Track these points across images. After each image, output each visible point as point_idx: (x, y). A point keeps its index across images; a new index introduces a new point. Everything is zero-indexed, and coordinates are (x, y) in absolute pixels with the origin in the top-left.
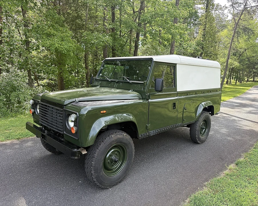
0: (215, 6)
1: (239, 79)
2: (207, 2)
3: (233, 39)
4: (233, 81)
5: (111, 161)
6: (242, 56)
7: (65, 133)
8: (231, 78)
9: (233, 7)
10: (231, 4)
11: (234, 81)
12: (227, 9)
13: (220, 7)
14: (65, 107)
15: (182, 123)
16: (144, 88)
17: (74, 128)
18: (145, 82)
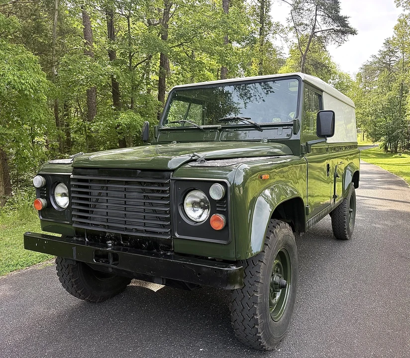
0: (274, 26)
7: (177, 236)
9: (296, 30)
10: (293, 25)
13: (281, 28)
14: (171, 174)
15: (334, 201)
16: (295, 134)
17: (222, 217)
18: (295, 121)
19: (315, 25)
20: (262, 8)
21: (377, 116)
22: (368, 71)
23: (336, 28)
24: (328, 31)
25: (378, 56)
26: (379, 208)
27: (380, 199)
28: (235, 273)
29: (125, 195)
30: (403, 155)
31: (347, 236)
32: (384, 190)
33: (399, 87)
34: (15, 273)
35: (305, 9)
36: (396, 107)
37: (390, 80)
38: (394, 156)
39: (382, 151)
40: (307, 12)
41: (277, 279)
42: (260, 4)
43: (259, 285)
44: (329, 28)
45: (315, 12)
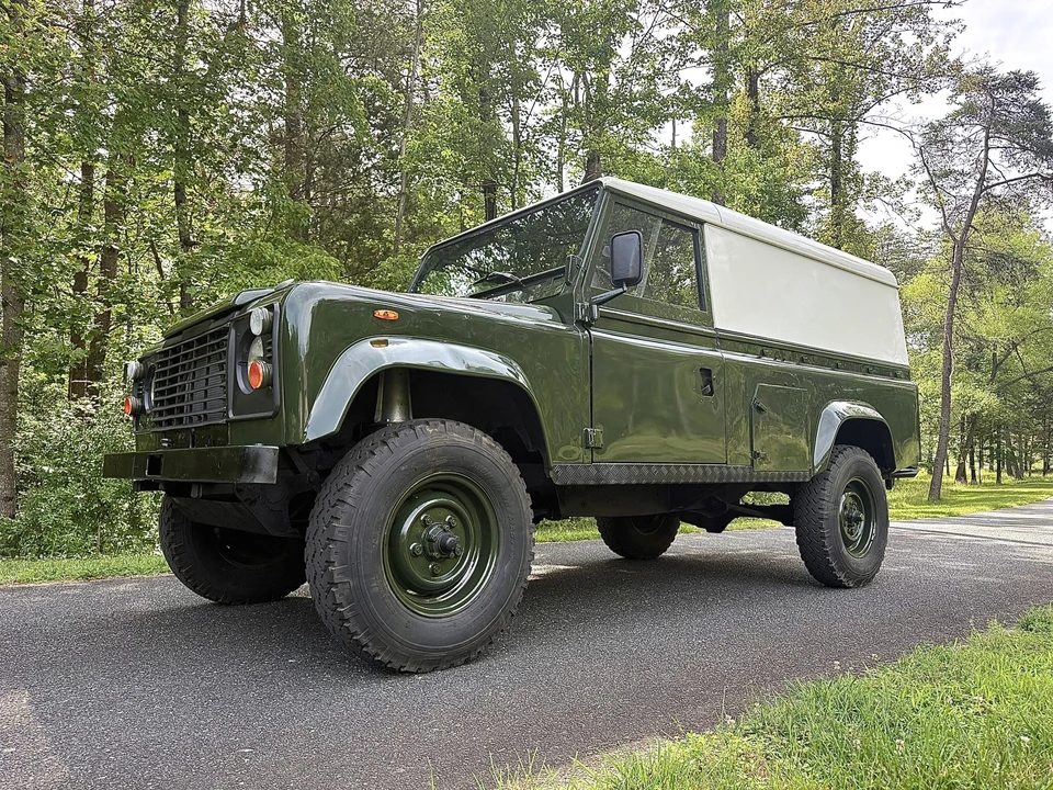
0: (867, 182)
1: (1012, 464)
2: (833, 172)
3: (954, 300)
4: (985, 472)
5: (424, 548)
6: (1006, 371)
8: (976, 458)
9: (935, 187)
10: (927, 177)
11: (988, 473)
12: (913, 190)
13: (884, 184)
14: (236, 313)
15: (752, 465)
16: (568, 284)
17: (262, 366)
18: (568, 259)
19: (985, 170)
20: (836, 149)
23: (1046, 171)
24: (1024, 181)
35: (958, 139)
40: (964, 145)
42: (830, 143)
44: (1027, 173)
45: (983, 144)
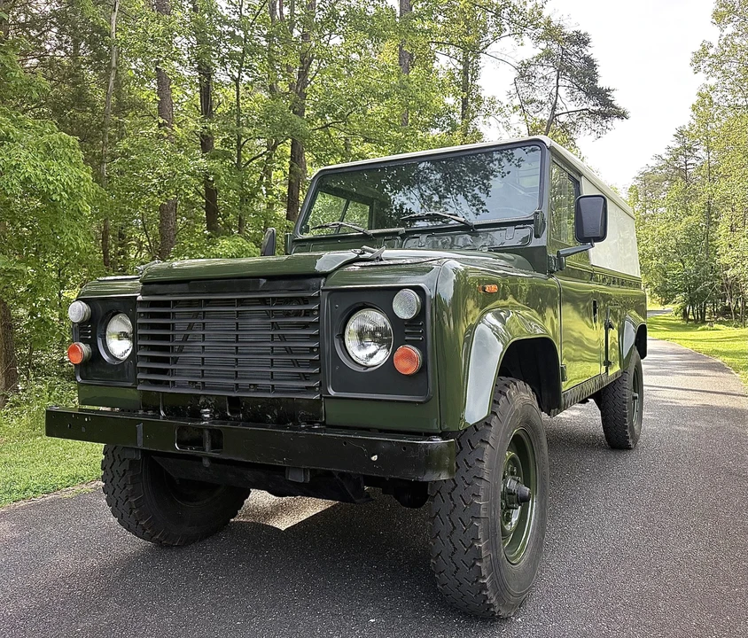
0: (486, 103)
7: (332, 393)
9: (523, 111)
10: (519, 102)
13: (498, 106)
14: (323, 281)
15: (607, 371)
16: (537, 236)
17: (416, 352)
18: (537, 213)
19: (556, 102)
20: (466, 73)
21: (668, 259)
22: (648, 183)
23: (592, 108)
24: (578, 113)
25: (664, 157)
26: (683, 403)
27: (682, 389)
28: (441, 450)
29: (237, 323)
30: (716, 326)
31: (631, 441)
32: (687, 377)
33: (704, 208)
34: (22, 503)
35: (539, 76)
36: (699, 243)
37: (687, 197)
38: (700, 328)
39: (678, 320)
40: (542, 80)
41: (512, 484)
42: (461, 67)
43: (483, 485)
44: (580, 108)
45: (555, 81)
